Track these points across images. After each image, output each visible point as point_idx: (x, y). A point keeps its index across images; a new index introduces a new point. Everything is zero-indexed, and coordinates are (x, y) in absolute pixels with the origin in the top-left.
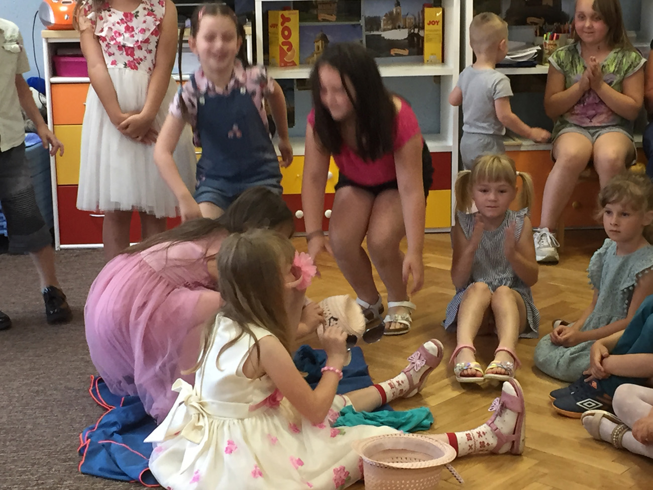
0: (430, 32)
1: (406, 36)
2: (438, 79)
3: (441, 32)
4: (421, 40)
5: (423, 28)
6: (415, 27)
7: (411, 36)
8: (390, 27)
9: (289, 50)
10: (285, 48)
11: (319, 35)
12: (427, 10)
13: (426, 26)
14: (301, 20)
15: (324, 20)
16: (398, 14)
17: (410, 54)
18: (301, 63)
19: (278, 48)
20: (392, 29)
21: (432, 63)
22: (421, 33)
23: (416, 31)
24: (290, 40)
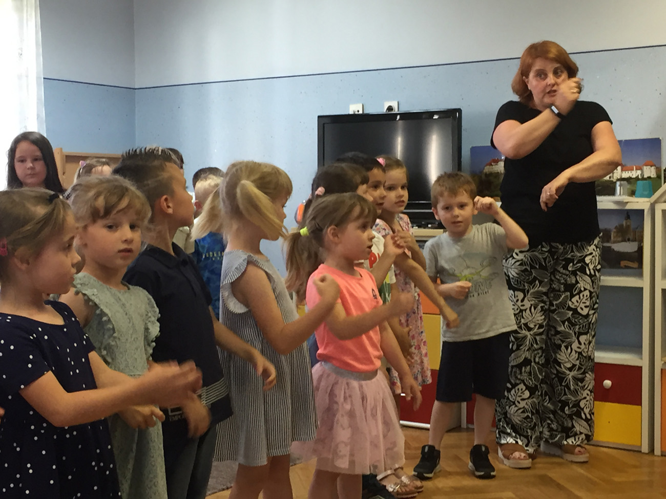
1: (636, 249)
8: (620, 239)
16: (628, 227)
17: (639, 267)
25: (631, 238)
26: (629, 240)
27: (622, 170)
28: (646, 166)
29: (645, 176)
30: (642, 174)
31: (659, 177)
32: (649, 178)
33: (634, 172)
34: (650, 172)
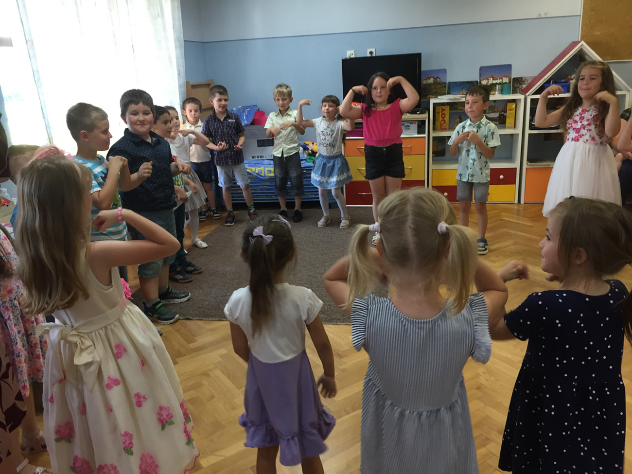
0: (509, 114)
1: (498, 116)
2: (512, 135)
3: (514, 114)
4: (505, 117)
5: (506, 112)
6: (503, 111)
7: (500, 115)
8: (491, 112)
9: (444, 123)
10: (442, 122)
11: (458, 116)
12: (508, 104)
13: (508, 111)
14: (450, 110)
15: (460, 110)
16: (495, 106)
17: (499, 124)
18: (449, 129)
19: (439, 123)
20: (492, 113)
21: (509, 128)
22: (505, 114)
23: (503, 113)
24: (445, 119)
25: (496, 110)
26: (495, 112)
27: (493, 80)
28: (504, 77)
29: (504, 82)
30: (502, 81)
31: (510, 82)
32: (506, 83)
33: (498, 80)
34: (506, 80)
